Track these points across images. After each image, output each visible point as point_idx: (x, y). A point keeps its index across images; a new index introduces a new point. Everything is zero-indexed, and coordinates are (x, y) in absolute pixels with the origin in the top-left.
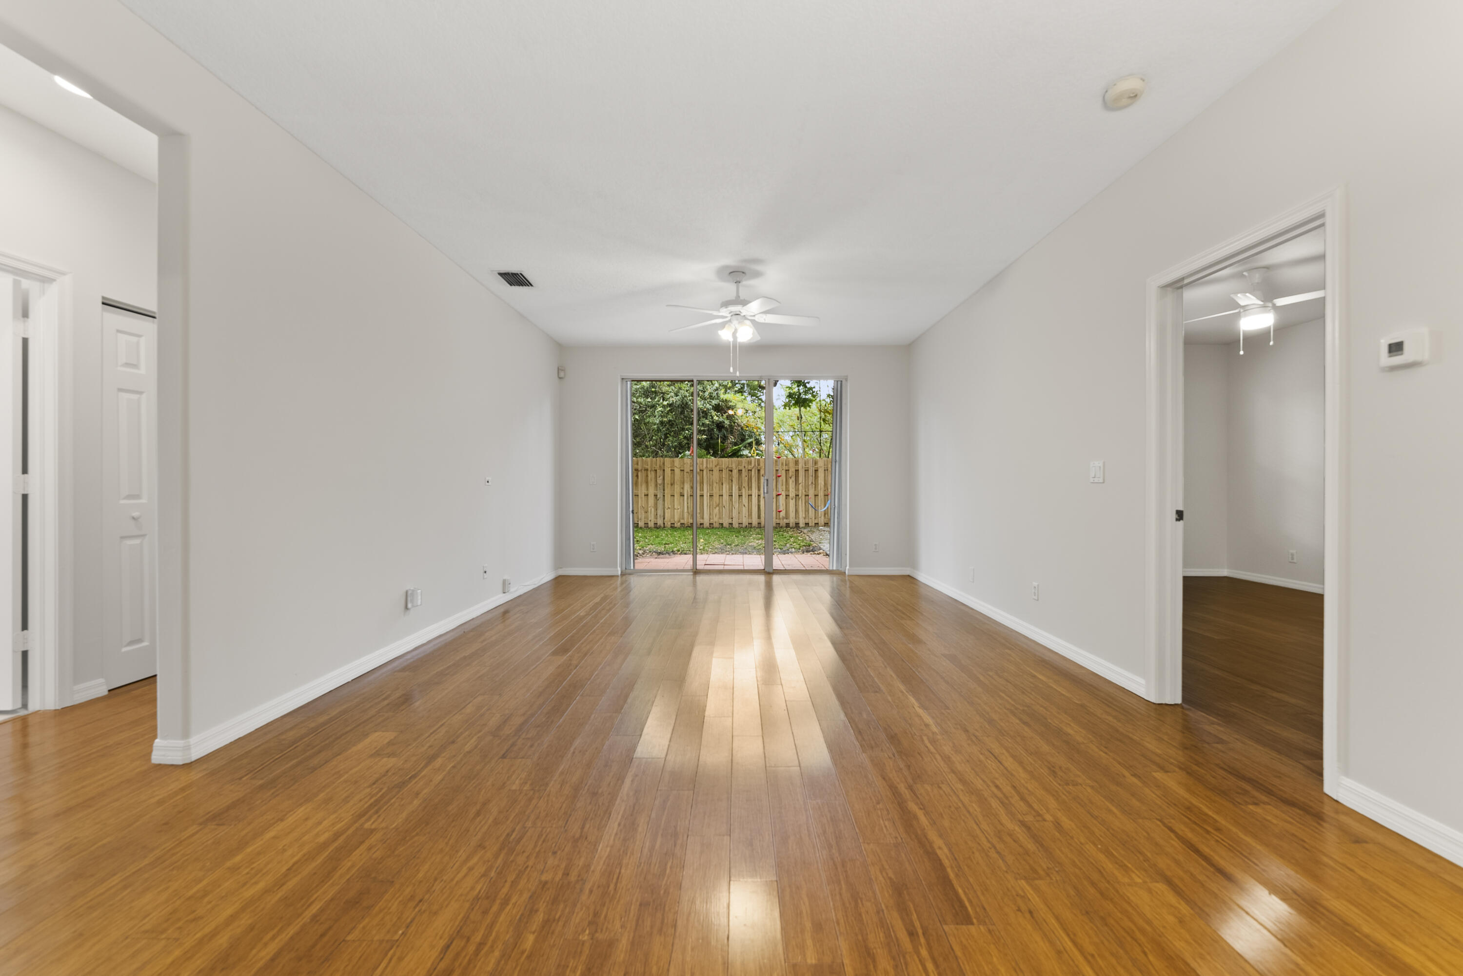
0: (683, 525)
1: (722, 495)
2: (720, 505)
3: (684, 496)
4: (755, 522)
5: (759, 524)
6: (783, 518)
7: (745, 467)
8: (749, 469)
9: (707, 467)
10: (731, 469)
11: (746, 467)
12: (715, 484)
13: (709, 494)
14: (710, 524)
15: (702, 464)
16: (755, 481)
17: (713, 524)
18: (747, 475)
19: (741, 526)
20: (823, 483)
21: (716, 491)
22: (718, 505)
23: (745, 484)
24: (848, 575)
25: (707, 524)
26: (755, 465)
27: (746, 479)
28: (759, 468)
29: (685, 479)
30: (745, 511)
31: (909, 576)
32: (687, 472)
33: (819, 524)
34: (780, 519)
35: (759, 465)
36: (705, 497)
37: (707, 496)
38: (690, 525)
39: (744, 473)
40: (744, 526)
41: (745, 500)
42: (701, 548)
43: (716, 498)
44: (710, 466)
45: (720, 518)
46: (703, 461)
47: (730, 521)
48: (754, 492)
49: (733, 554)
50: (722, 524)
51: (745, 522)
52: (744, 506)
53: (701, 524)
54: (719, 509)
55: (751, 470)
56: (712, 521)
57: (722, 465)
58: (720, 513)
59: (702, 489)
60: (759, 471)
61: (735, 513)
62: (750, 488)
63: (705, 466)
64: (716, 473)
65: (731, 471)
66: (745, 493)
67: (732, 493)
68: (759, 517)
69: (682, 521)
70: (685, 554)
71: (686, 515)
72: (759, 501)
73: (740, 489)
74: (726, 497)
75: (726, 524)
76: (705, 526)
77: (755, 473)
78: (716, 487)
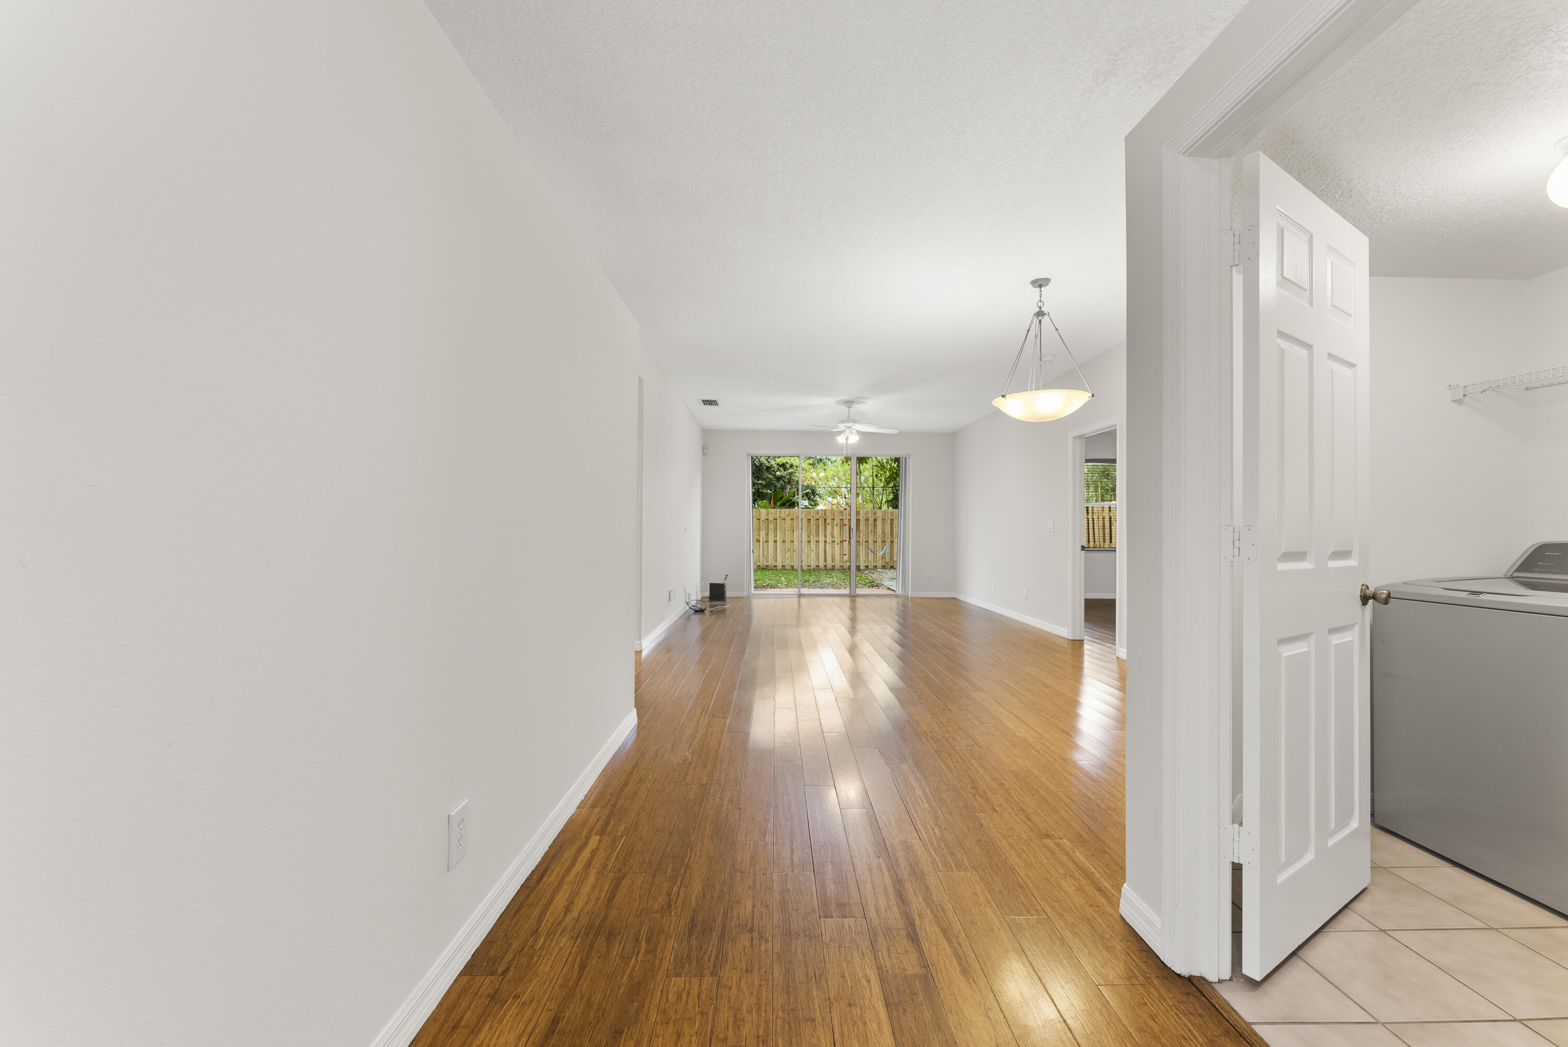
0: (759, 567)
1: (793, 541)
2: (792, 549)
3: (759, 541)
4: (822, 564)
5: (825, 566)
6: (846, 561)
7: (813, 517)
8: (817, 518)
9: (780, 517)
11: (814, 517)
12: (787, 531)
13: (781, 540)
15: (776, 514)
16: (823, 529)
17: (785, 566)
18: (815, 523)
19: (809, 568)
20: (881, 531)
21: (788, 538)
22: (789, 550)
23: (813, 532)
24: (911, 598)
25: (779, 567)
26: (822, 515)
27: (815, 527)
28: (826, 517)
29: (761, 526)
30: (813, 554)
31: (954, 598)
32: (763, 521)
33: (878, 567)
34: (843, 562)
35: (825, 515)
36: (778, 543)
37: (780, 542)
38: (765, 567)
40: (812, 568)
41: (813, 545)
42: (786, 583)
43: (788, 544)
44: (783, 515)
45: (791, 561)
46: (776, 511)
47: (800, 564)
48: (821, 539)
49: (812, 588)
50: (793, 566)
51: (813, 565)
52: (812, 550)
53: (775, 566)
54: (790, 553)
55: (818, 519)
56: (784, 564)
58: (792, 557)
59: (776, 536)
60: (825, 520)
61: (804, 558)
62: (818, 535)
63: (778, 515)
64: (788, 521)
66: (813, 539)
68: (825, 560)
69: (758, 564)
70: (774, 588)
71: (761, 558)
72: (825, 546)
73: (809, 536)
74: (796, 543)
75: (796, 567)
76: (778, 568)
77: (822, 522)
78: (788, 534)
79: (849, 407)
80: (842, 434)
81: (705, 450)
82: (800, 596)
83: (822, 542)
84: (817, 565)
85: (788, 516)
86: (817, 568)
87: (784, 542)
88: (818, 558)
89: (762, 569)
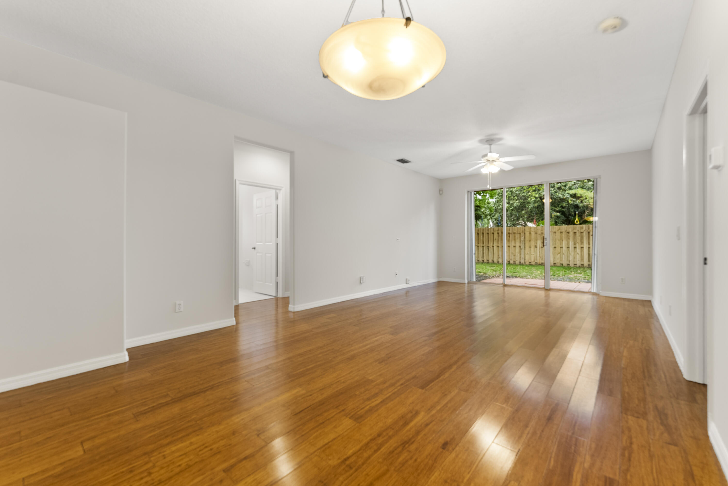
0: (537, 264)
1: (562, 247)
2: (561, 253)
3: (537, 247)
7: (578, 230)
8: (582, 231)
10: (568, 232)
11: (580, 230)
12: (557, 241)
13: (553, 247)
14: (554, 264)
16: (586, 239)
17: (556, 264)
18: (580, 235)
19: (575, 266)
21: (558, 245)
22: (560, 253)
23: (578, 240)
26: (586, 229)
27: (580, 237)
28: (589, 231)
29: (538, 238)
30: (578, 257)
31: (647, 300)
32: (539, 234)
37: (552, 247)
38: (541, 264)
39: (578, 234)
40: (578, 266)
41: (578, 250)
43: (558, 249)
45: (560, 261)
47: (568, 263)
50: (562, 264)
51: (579, 263)
52: (578, 254)
56: (555, 262)
57: (562, 230)
58: (561, 257)
60: (589, 233)
61: (571, 258)
62: (582, 242)
65: (569, 233)
66: (578, 246)
67: (569, 246)
69: (536, 261)
71: (538, 258)
73: (575, 244)
74: (565, 248)
75: (565, 264)
78: (558, 243)
79: (490, 145)
80: (485, 167)
81: (441, 192)
82: (505, 285)
83: (586, 248)
84: (582, 264)
85: (558, 230)
86: (582, 266)
87: (555, 247)
88: (582, 259)
89: (539, 265)
